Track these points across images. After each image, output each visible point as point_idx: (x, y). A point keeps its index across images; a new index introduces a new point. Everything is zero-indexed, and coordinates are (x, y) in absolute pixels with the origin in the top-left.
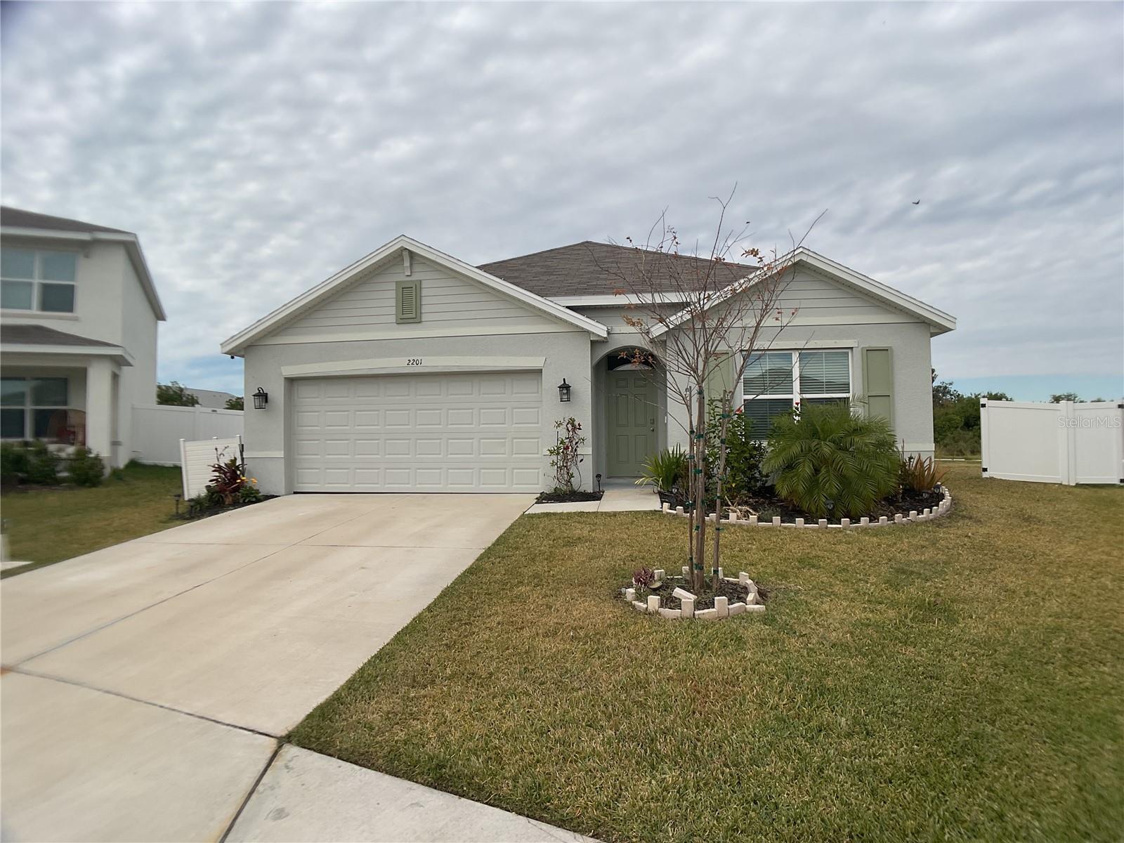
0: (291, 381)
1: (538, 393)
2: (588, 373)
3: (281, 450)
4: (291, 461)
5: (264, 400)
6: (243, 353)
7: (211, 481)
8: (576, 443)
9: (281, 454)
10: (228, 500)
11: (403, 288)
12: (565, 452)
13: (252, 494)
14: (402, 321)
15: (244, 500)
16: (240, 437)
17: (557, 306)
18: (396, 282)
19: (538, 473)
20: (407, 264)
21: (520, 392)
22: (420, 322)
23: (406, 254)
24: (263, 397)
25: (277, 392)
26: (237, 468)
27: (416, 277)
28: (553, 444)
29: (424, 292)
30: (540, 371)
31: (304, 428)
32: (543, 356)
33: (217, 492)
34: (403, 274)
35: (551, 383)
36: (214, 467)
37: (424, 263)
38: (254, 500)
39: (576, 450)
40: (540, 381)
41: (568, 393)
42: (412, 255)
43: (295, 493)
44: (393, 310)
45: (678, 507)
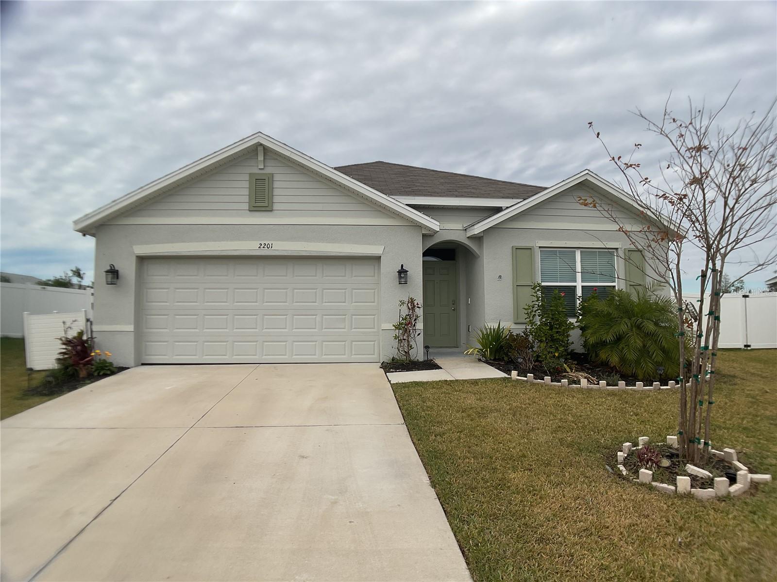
0: (142, 260)
1: (374, 276)
2: (420, 259)
3: (131, 324)
4: (140, 335)
5: (116, 276)
6: (93, 231)
7: (61, 353)
8: (415, 320)
9: (131, 328)
10: (83, 373)
11: (256, 180)
12: (405, 326)
13: (107, 366)
14: (255, 209)
15: (99, 373)
16: (85, 311)
17: (400, 204)
18: (250, 174)
19: (374, 344)
20: (261, 158)
21: (362, 275)
22: (271, 211)
23: (260, 149)
24: (113, 274)
25: (128, 269)
26: (87, 341)
27: (268, 170)
28: (396, 320)
29: (276, 185)
30: (378, 258)
31: (154, 304)
32: (381, 245)
33: (73, 365)
34: (257, 167)
35: (389, 268)
36: (61, 339)
37: (277, 159)
38: (109, 372)
39: (414, 325)
40: (376, 268)
41: (406, 277)
42: (266, 150)
43: (143, 364)
44: (246, 199)
45: (528, 374)
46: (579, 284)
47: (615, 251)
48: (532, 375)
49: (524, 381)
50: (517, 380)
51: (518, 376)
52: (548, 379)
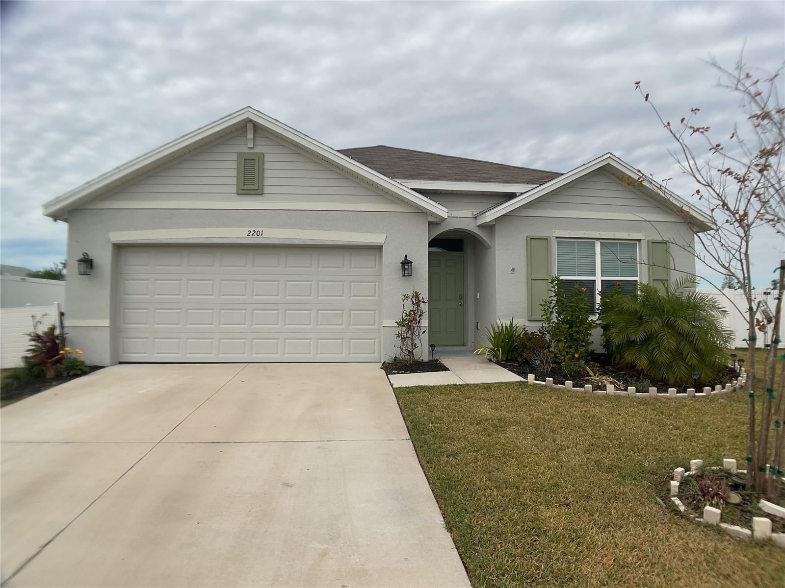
0: (119, 248)
1: (375, 267)
2: (425, 250)
3: (107, 319)
4: (116, 330)
5: (89, 266)
6: (65, 217)
7: (29, 350)
8: (420, 316)
9: (106, 323)
10: (50, 374)
11: (245, 160)
12: (409, 323)
13: (77, 366)
14: (243, 192)
15: (69, 373)
16: (58, 304)
17: (404, 188)
18: (238, 153)
19: (374, 342)
20: (250, 135)
21: (362, 266)
22: (262, 194)
23: (250, 125)
24: (87, 263)
25: (103, 258)
26: (57, 337)
27: (258, 150)
28: (399, 317)
29: (267, 165)
30: (379, 248)
31: (131, 296)
32: (384, 233)
33: (37, 365)
34: (247, 145)
35: (392, 258)
36: (30, 335)
37: (268, 137)
38: (79, 372)
39: (419, 322)
40: (377, 258)
41: (410, 268)
42: (257, 127)
43: (121, 363)
44: (234, 181)
45: (547, 378)
46: (598, 279)
47: (637, 242)
48: (552, 379)
49: (542, 386)
50: (535, 384)
51: (535, 380)
52: (569, 383)
